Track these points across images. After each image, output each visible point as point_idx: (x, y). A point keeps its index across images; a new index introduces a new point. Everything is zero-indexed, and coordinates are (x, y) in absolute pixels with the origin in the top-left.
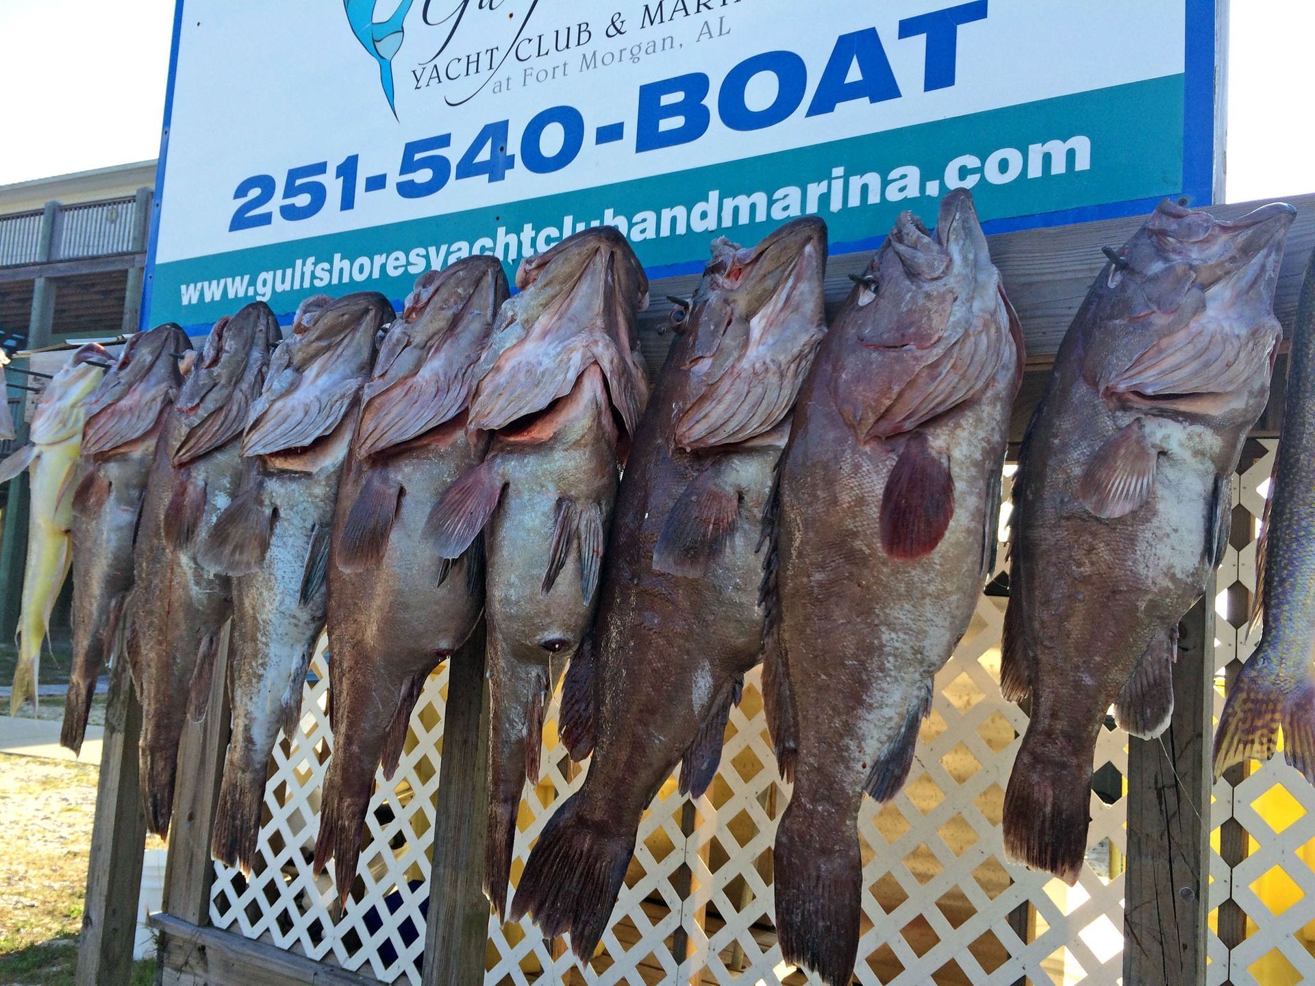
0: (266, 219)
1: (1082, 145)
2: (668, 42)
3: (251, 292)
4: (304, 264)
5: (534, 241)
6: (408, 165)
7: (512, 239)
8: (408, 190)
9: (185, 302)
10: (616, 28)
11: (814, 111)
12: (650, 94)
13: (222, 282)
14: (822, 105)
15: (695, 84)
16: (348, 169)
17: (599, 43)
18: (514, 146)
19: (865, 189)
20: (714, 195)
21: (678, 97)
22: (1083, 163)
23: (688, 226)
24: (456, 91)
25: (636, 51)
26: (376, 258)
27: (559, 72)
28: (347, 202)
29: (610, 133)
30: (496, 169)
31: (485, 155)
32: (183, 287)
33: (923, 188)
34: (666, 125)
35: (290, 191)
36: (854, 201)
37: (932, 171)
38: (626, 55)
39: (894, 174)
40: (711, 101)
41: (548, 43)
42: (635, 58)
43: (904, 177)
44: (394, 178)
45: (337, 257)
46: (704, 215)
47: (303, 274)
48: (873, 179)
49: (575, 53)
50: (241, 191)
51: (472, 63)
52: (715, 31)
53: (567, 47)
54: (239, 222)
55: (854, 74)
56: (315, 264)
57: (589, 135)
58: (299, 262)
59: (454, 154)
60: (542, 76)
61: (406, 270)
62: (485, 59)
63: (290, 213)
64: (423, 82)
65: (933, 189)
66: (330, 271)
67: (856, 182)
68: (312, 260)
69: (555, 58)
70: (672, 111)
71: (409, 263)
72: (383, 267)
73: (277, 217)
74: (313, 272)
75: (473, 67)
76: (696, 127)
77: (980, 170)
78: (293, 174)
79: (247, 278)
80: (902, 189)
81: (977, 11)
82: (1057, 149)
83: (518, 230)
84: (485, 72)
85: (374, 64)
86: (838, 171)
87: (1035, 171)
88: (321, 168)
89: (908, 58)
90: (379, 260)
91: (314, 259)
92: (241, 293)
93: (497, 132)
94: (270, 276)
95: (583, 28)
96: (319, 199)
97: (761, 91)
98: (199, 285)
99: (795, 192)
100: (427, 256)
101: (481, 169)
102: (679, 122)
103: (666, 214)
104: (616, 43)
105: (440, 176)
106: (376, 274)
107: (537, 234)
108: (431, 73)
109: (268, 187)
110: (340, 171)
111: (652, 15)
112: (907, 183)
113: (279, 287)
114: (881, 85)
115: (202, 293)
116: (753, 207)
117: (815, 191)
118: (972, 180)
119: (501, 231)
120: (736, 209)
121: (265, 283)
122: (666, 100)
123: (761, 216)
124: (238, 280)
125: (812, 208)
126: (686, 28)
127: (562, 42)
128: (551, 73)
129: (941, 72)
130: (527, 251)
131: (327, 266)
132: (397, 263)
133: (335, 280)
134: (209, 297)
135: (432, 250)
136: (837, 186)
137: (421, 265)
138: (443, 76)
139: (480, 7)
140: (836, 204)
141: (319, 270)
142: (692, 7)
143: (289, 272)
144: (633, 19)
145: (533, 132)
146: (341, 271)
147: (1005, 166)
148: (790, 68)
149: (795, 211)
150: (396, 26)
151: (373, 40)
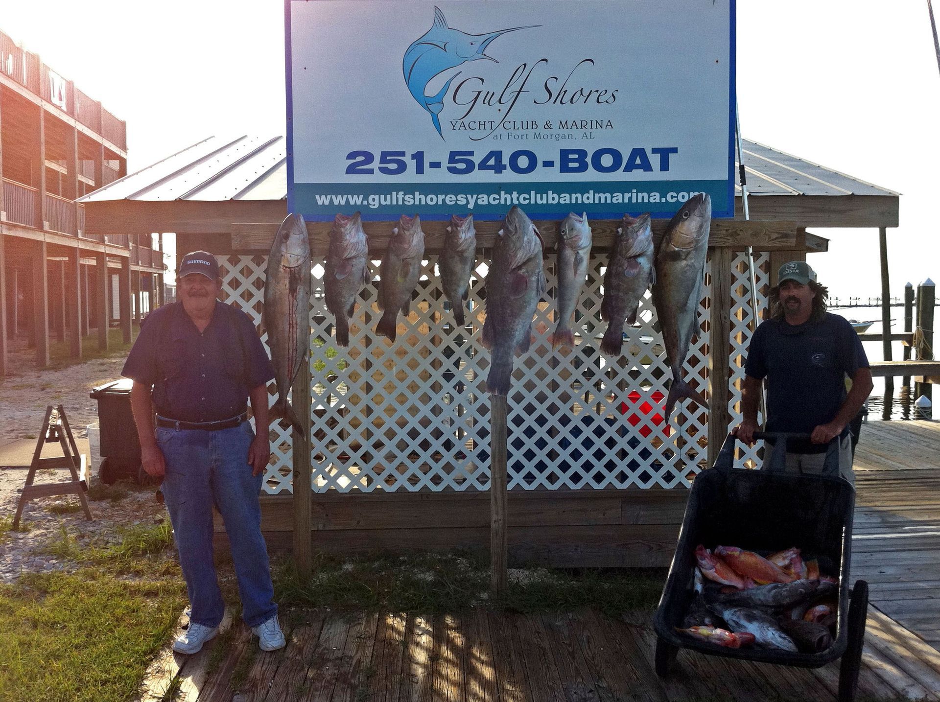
0: (371, 171)
2: (570, 136)
3: (365, 203)
4: (397, 194)
5: (518, 199)
6: (452, 159)
7: (508, 196)
8: (452, 170)
9: (320, 203)
10: (548, 126)
11: (625, 170)
12: (564, 154)
13: (345, 197)
14: (628, 168)
15: (582, 153)
16: (419, 157)
17: (541, 130)
18: (506, 161)
19: (643, 197)
20: (591, 192)
21: (576, 156)
23: (582, 201)
24: (477, 134)
25: (557, 136)
26: (439, 196)
27: (525, 137)
28: (420, 170)
29: (548, 164)
30: (499, 168)
31: (492, 162)
32: (317, 197)
33: (660, 200)
34: (571, 165)
35: (383, 160)
36: (640, 201)
37: (663, 195)
38: (553, 137)
39: (652, 194)
40: (589, 160)
41: (518, 125)
42: (557, 139)
43: (655, 195)
44: (445, 164)
45: (417, 193)
46: (588, 198)
47: (397, 199)
48: (646, 195)
49: (531, 132)
50: (351, 156)
51: (482, 125)
52: (589, 137)
53: (527, 128)
54: (351, 170)
55: (638, 161)
56: (405, 195)
57: (540, 163)
58: (394, 194)
59: (477, 159)
60: (516, 137)
61: (456, 203)
62: (488, 125)
63: (384, 171)
64: (457, 127)
65: (663, 200)
66: (414, 199)
67: (640, 195)
68: (401, 193)
69: (521, 132)
70: (574, 160)
71: (457, 200)
72: (444, 200)
73: (376, 171)
74: (403, 198)
75: (483, 127)
76: (583, 168)
77: (677, 197)
78: (384, 154)
79: (361, 197)
80: (654, 199)
81: (675, 150)
83: (511, 194)
84: (488, 131)
86: (634, 191)
88: (403, 154)
89: (655, 160)
90: (441, 197)
91: (403, 193)
92: (359, 203)
93: (498, 155)
94: (377, 197)
95: (534, 123)
96: (402, 167)
97: (607, 160)
98: (329, 197)
99: (620, 195)
100: (467, 198)
101: (490, 168)
102: (576, 165)
103: (574, 196)
104: (549, 132)
105: (470, 167)
106: (440, 202)
107: (519, 196)
108: (460, 124)
109: (369, 157)
110: (414, 157)
111: (563, 125)
112: (656, 197)
113: (383, 203)
114: (646, 166)
115: (331, 200)
116: (606, 198)
117: (627, 196)
118: (674, 200)
119: (503, 193)
120: (600, 198)
121: (374, 200)
122: (571, 156)
123: (609, 201)
124: (355, 197)
125: (626, 201)
126: (577, 133)
127: (525, 126)
128: (520, 137)
129: (665, 166)
130: (515, 202)
131: (412, 196)
132: (451, 199)
133: (417, 203)
134: (336, 203)
135: (469, 196)
136: (634, 195)
137: (464, 202)
138: (467, 127)
139: (484, 103)
140: (634, 201)
141: (406, 198)
142: (579, 126)
143: (389, 197)
144: (555, 125)
145: (515, 157)
146: (420, 199)
147: (683, 197)
148: (616, 155)
149: (620, 201)
150: (439, 100)
151: (427, 104)
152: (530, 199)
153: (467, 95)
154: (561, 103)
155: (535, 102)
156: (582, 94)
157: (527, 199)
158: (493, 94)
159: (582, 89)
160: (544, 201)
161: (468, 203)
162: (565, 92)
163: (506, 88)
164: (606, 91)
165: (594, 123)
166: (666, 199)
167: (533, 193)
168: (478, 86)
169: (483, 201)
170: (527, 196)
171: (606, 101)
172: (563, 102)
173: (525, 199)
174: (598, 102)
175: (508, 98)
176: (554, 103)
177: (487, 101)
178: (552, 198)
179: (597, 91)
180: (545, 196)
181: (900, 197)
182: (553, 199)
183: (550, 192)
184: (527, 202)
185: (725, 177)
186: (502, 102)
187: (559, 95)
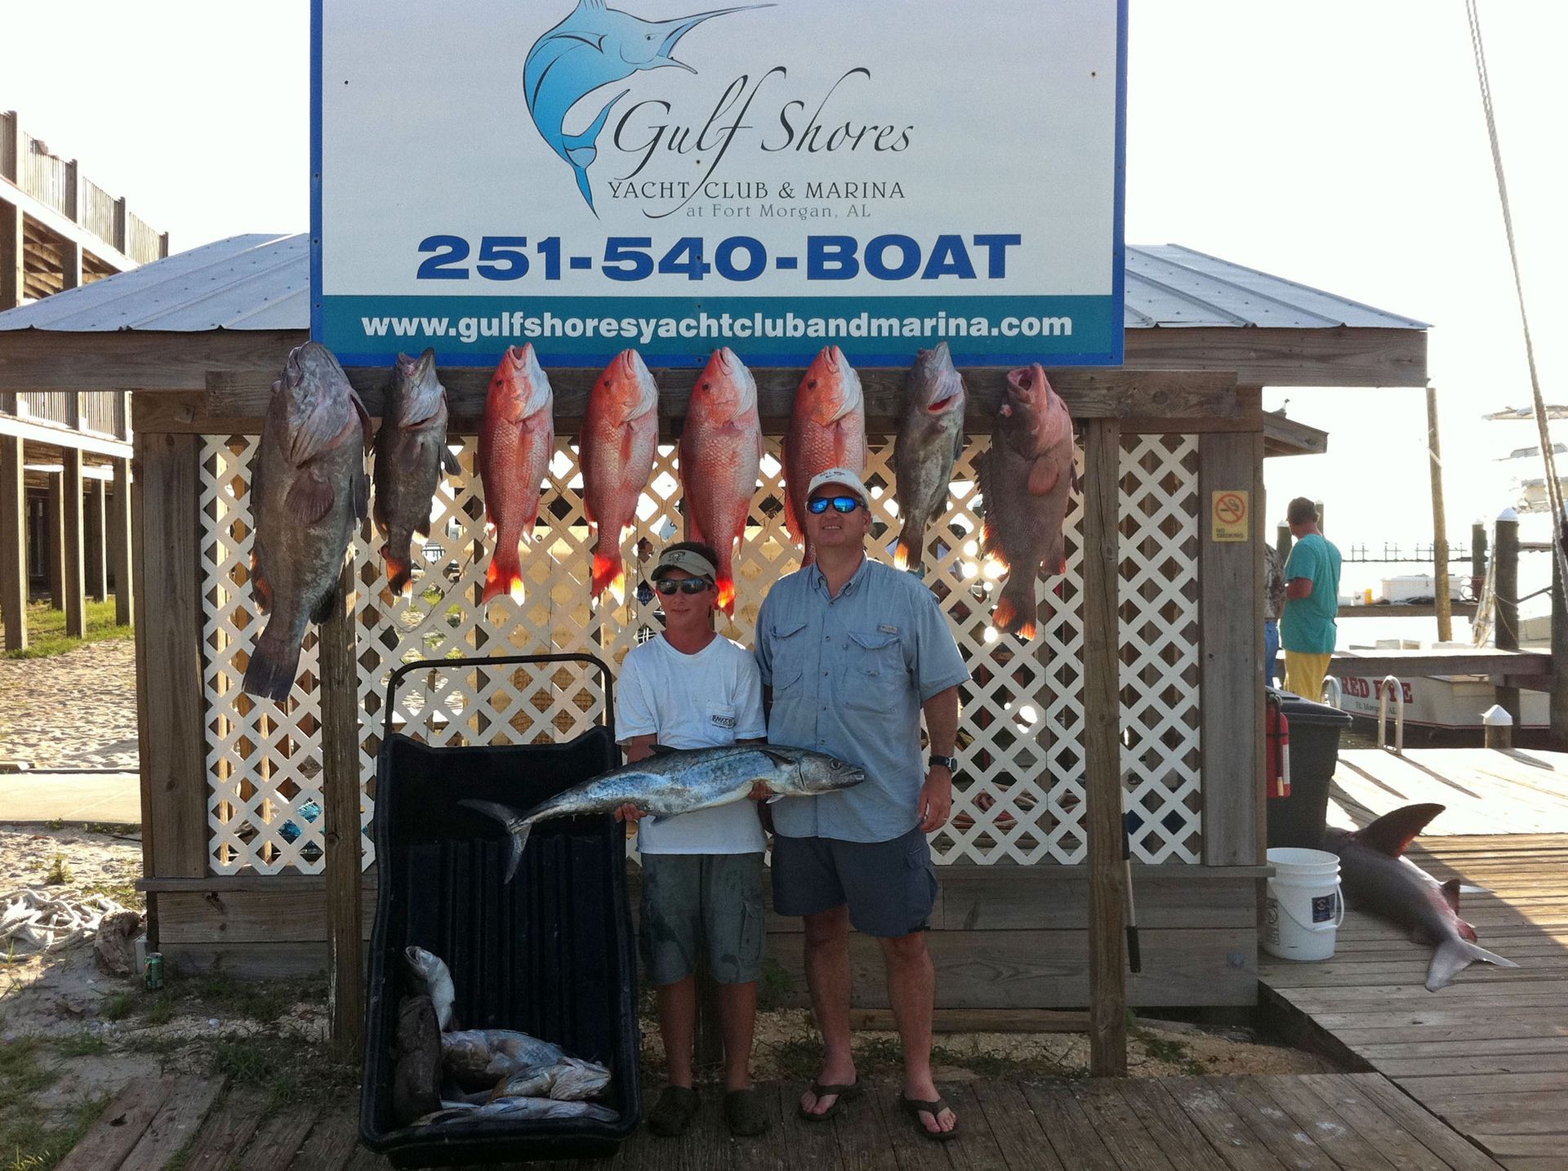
0: (463, 274)
1: (1067, 322)
2: (827, 212)
3: (452, 332)
4: (511, 317)
5: (731, 327)
6: (612, 254)
7: (714, 323)
8: (613, 273)
9: (370, 331)
10: (786, 192)
11: (927, 275)
12: (816, 244)
13: (416, 321)
14: (932, 272)
15: (849, 244)
16: (551, 247)
17: (773, 199)
18: (709, 256)
19: (958, 327)
20: (865, 316)
21: (836, 249)
22: (1068, 331)
23: (848, 333)
24: (657, 206)
25: (803, 212)
26: (589, 321)
27: (744, 212)
28: (553, 272)
29: (787, 263)
30: (696, 270)
31: (684, 258)
32: (365, 321)
33: (990, 331)
34: (828, 265)
35: (486, 253)
36: (952, 332)
37: (994, 322)
38: (796, 213)
39: (974, 321)
40: (860, 256)
41: (732, 189)
42: (803, 217)
43: (979, 323)
44: (599, 261)
45: (547, 315)
46: (858, 327)
47: (511, 325)
48: (962, 322)
49: (755, 204)
50: (428, 244)
51: (666, 189)
52: (860, 213)
53: (749, 196)
54: (427, 271)
55: (949, 260)
57: (771, 262)
58: (505, 315)
59: (657, 253)
60: (729, 212)
61: (619, 333)
62: (677, 190)
63: (487, 272)
64: (621, 192)
65: (995, 332)
66: (542, 325)
67: (953, 322)
68: (518, 315)
69: (737, 202)
70: (832, 257)
71: (621, 329)
72: (596, 329)
73: (474, 273)
74: (522, 325)
75: (667, 193)
76: (849, 271)
77: (1019, 326)
78: (488, 243)
79: (445, 321)
80: (979, 330)
81: (1015, 240)
82: (1056, 322)
83: (719, 318)
84: (678, 199)
86: (942, 314)
87: (1046, 332)
88: (522, 241)
89: (979, 257)
90: (591, 323)
91: (521, 314)
92: (441, 332)
93: (694, 245)
94: (473, 322)
95: (761, 186)
96: (520, 267)
97: (893, 257)
98: (386, 321)
99: (917, 322)
100: (638, 326)
101: (681, 269)
102: (836, 265)
103: (832, 323)
104: (788, 203)
105: (644, 268)
106: (590, 333)
107: (734, 322)
108: (627, 187)
109: (460, 248)
110: (542, 247)
111: (814, 191)
112: (981, 327)
113: (485, 332)
114: (964, 269)
115: (390, 326)
116: (891, 326)
117: (929, 323)
118: (1015, 332)
119: (703, 316)
121: (468, 327)
122: (828, 249)
123: (896, 333)
124: (435, 321)
125: (927, 332)
126: (840, 205)
127: (744, 193)
128: (736, 212)
130: (727, 333)
131: (537, 321)
132: (610, 328)
133: (547, 333)
134: (399, 331)
135: (642, 322)
136: (942, 322)
137: (633, 332)
138: (639, 192)
139: (670, 148)
140: (941, 333)
141: (528, 323)
142: (843, 193)
143: (495, 321)
144: (799, 190)
145: (725, 249)
146: (553, 327)
147: (1031, 327)
148: (910, 247)
149: (917, 333)
150: (588, 141)
151: (565, 147)
152: (753, 328)
153: (638, 133)
154: (811, 149)
155: (763, 147)
156: (847, 133)
157: (748, 328)
158: (688, 130)
159: (848, 124)
160: (779, 333)
161: (640, 333)
162: (818, 128)
163: (711, 120)
164: (892, 128)
165: (870, 187)
166: (1000, 331)
167: (758, 317)
168: (659, 116)
169: (668, 331)
170: (748, 323)
171: (892, 147)
172: (814, 148)
173: (744, 328)
174: (877, 147)
175: (714, 139)
176: (798, 149)
177: (677, 147)
178: (792, 326)
179: (876, 128)
180: (780, 322)
181: (1429, 331)
182: (795, 328)
183: (790, 316)
184: (748, 333)
185: (1107, 290)
186: (702, 146)
187: (806, 134)
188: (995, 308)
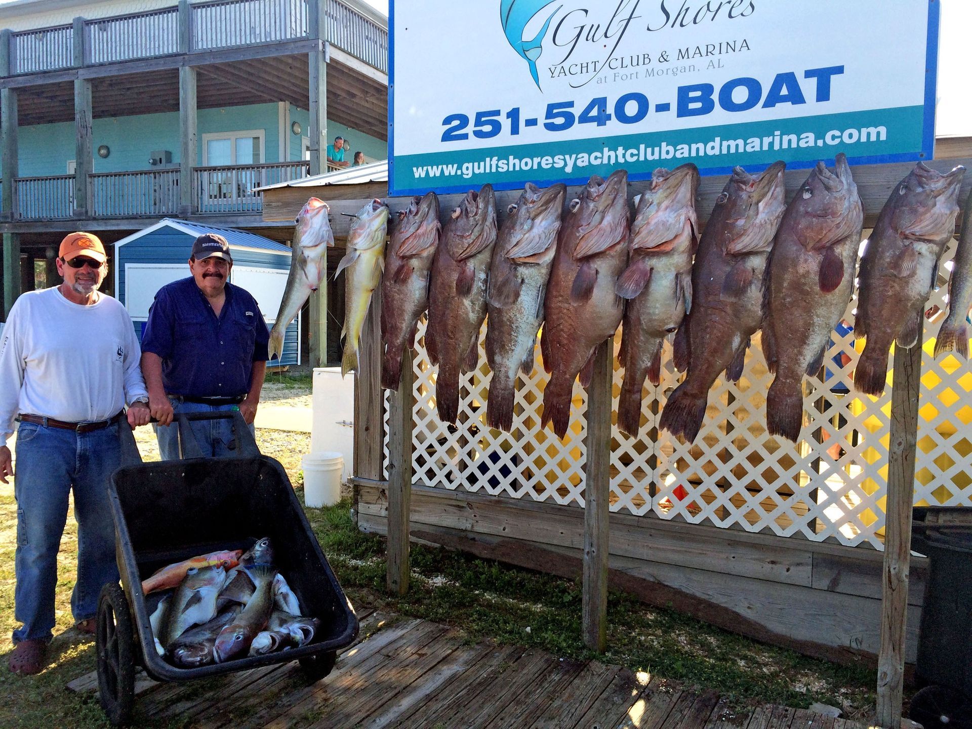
0: (465, 137)
1: (883, 130)
2: (692, 68)
3: (459, 172)
4: (491, 160)
5: (624, 155)
6: (549, 115)
7: (612, 153)
8: (550, 127)
9: (417, 176)
10: (664, 58)
11: (766, 105)
12: (683, 92)
13: (440, 167)
14: (769, 103)
15: (707, 89)
16: (514, 115)
17: (655, 64)
18: (610, 109)
19: (790, 141)
20: (718, 139)
21: (698, 94)
22: (883, 137)
23: (705, 152)
24: (578, 80)
25: (675, 70)
27: (634, 76)
28: (515, 130)
29: (663, 108)
30: (602, 119)
31: (594, 112)
32: (415, 169)
33: (816, 143)
34: (692, 106)
35: (478, 123)
36: (785, 146)
37: (820, 135)
38: (670, 72)
39: (803, 136)
40: (715, 97)
41: (627, 61)
42: (675, 74)
43: (807, 137)
44: (542, 121)
45: (511, 158)
46: (713, 148)
47: (491, 165)
48: (794, 137)
49: (642, 69)
50: (447, 121)
51: (584, 68)
52: (716, 65)
53: (638, 65)
54: (447, 137)
55: (784, 91)
56: (498, 160)
57: (652, 108)
58: (488, 160)
59: (577, 111)
60: (624, 77)
61: (553, 166)
62: (591, 67)
63: (479, 134)
64: (556, 74)
65: (820, 143)
66: (508, 164)
67: (786, 138)
68: (495, 158)
69: (630, 70)
70: (695, 100)
71: (554, 162)
72: (539, 164)
73: (471, 135)
74: (497, 165)
75: (584, 70)
76: (708, 108)
77: (841, 137)
78: (479, 115)
79: (455, 166)
80: (807, 142)
81: (839, 70)
82: (873, 131)
83: (616, 150)
84: (592, 73)
85: (525, 63)
86: (777, 133)
87: (864, 139)
88: (497, 113)
89: (809, 87)
90: (536, 160)
91: (497, 158)
92: (453, 173)
93: (601, 102)
94: (470, 165)
95: (646, 56)
96: (497, 128)
97: (740, 95)
98: (425, 168)
99: (757, 140)
100: (564, 160)
101: (592, 119)
102: (699, 105)
103: (694, 146)
104: (664, 66)
105: (570, 121)
106: (535, 167)
107: (626, 152)
108: (560, 70)
109: (464, 120)
110: (509, 115)
111: (683, 54)
112: (809, 140)
113: (477, 171)
114: (797, 97)
115: (427, 172)
116: (737, 146)
117: (767, 140)
118: (837, 141)
120: (729, 147)
121: (467, 169)
122: (692, 94)
123: (741, 150)
124: (450, 166)
125: (765, 148)
126: (702, 62)
127: (635, 63)
128: (629, 76)
129: (823, 94)
130: (621, 160)
131: (505, 162)
132: (547, 162)
133: (511, 169)
134: (432, 174)
135: (567, 157)
136: (777, 139)
137: (561, 164)
138: (567, 72)
139: (587, 40)
140: (776, 147)
141: (500, 163)
142: (704, 52)
143: (482, 164)
144: (673, 55)
145: (621, 104)
146: (514, 165)
147: (851, 136)
148: (753, 86)
149: (757, 149)
150: (537, 44)
151: (523, 50)
152: (638, 155)
153: (567, 34)
154: (682, 25)
155: (648, 29)
156: (708, 9)
157: (636, 155)
158: (599, 26)
159: (709, 3)
160: (656, 157)
161: (566, 165)
162: (687, 10)
163: (614, 16)
165: (724, 46)
166: (824, 142)
167: (642, 147)
168: (581, 19)
169: (583, 161)
170: (635, 152)
171: (742, 14)
172: (684, 24)
173: (632, 155)
174: (730, 16)
175: (615, 31)
176: (672, 26)
177: (592, 38)
178: (665, 152)
179: (729, 2)
180: (657, 149)
182: (668, 152)
183: (664, 144)
184: (635, 158)
185: (920, 101)
186: (608, 35)
187: (679, 15)
188: (820, 125)
